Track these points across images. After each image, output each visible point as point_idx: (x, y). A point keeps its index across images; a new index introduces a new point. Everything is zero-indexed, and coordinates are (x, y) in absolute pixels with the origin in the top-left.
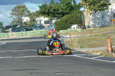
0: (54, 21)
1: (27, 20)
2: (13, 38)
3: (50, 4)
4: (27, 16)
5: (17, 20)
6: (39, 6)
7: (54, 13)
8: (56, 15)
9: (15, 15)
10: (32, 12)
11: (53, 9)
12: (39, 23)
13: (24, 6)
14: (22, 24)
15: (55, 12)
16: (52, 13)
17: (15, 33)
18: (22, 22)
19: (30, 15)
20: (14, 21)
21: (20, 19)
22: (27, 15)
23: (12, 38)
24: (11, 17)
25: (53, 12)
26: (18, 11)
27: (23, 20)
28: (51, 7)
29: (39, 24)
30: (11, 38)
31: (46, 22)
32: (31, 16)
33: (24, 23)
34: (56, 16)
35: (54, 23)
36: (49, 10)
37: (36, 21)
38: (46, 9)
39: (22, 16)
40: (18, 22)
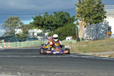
1: (20, 32)
3: (44, 16)
4: (20, 28)
5: (10, 32)
6: (33, 18)
7: (47, 26)
9: (8, 26)
10: (25, 24)
11: (47, 21)
12: (31, 34)
13: (17, 18)
14: (15, 35)
15: (49, 24)
16: (46, 25)
17: (9, 43)
18: (14, 33)
19: (23, 26)
21: (13, 31)
22: (19, 26)
24: (4, 28)
25: (47, 24)
26: (11, 22)
27: (16, 32)
28: (45, 19)
32: (24, 28)
33: (17, 34)
34: (49, 28)
36: (43, 22)
38: (40, 21)
39: (15, 28)
40: (10, 33)
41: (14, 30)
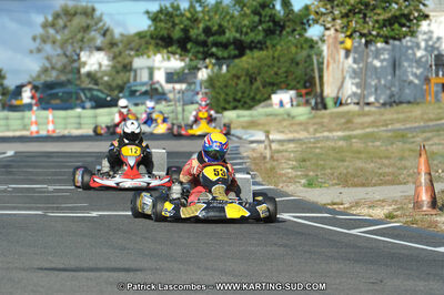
0: (203, 74)
1: (100, 65)
2: (43, 133)
3: (192, 6)
4: (99, 49)
5: (59, 64)
6: (147, 12)
7: (204, 44)
8: (214, 50)
9: (54, 42)
10: (122, 35)
11: (201, 26)
12: (144, 77)
13: (89, 10)
14: (80, 78)
15: (211, 39)
16: (197, 43)
17: (50, 114)
18: (79, 71)
19: (113, 44)
20: (47, 65)
21: (74, 61)
22: (98, 43)
23: (37, 132)
24: (39, 50)
25: (203, 37)
26: (65, 26)
27: (85, 64)
28: (194, 20)
29: (144, 84)
30: (35, 135)
31: (172, 77)
32: (116, 50)
33: (89, 75)
34: (212, 55)
35: (206, 81)
36: (185, 31)
37: (135, 71)
38: (175, 24)
39: (81, 49)
40: (63, 70)
41: (76, 57)
